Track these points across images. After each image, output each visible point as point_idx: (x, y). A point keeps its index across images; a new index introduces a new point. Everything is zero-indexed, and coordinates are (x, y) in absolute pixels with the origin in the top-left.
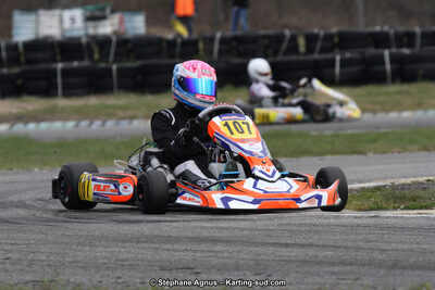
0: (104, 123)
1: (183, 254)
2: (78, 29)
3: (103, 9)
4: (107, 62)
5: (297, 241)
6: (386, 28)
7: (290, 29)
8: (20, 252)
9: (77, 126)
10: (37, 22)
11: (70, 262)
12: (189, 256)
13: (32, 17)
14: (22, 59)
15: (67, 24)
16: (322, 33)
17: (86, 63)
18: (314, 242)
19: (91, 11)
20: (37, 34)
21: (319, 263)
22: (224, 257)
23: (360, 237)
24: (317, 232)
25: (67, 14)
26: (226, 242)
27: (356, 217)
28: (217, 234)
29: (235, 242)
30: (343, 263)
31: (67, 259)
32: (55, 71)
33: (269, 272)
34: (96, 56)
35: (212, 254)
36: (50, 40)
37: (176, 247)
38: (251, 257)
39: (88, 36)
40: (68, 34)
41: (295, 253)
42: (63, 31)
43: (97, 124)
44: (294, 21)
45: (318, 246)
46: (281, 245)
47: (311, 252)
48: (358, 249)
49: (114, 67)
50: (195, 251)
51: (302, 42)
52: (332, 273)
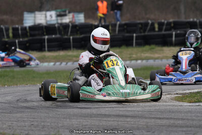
0: (67, 64)
1: (112, 122)
2: (54, 20)
3: (65, 11)
4: (67, 35)
5: (165, 116)
6: (195, 20)
7: (151, 20)
8: (37, 121)
9: (54, 65)
10: (35, 17)
11: (61, 126)
12: (116, 123)
13: (33, 15)
14: (28, 34)
15: (48, 18)
16: (166, 22)
17: (58, 36)
18: (172, 117)
19: (60, 12)
20: (35, 23)
21: (176, 126)
22: (131, 124)
23: (193, 115)
24: (173, 112)
25: (48, 13)
26: (132, 117)
27: (190, 106)
28: (127, 114)
29: (136, 117)
30: (187, 127)
31: (60, 125)
32: (44, 39)
33: (153, 131)
34: (63, 33)
35: (126, 122)
36: (41, 25)
37: (109, 119)
38: (144, 124)
39: (58, 23)
40: (49, 23)
41: (164, 122)
42: (47, 21)
43: (64, 64)
44: (152, 16)
45: (174, 119)
46: (157, 118)
47: (172, 121)
48: (193, 120)
49: (71, 37)
50: (118, 121)
51: (156, 26)
52: (183, 131)
